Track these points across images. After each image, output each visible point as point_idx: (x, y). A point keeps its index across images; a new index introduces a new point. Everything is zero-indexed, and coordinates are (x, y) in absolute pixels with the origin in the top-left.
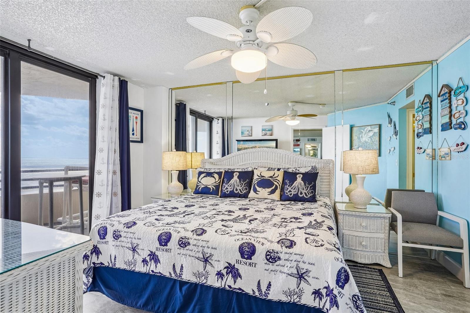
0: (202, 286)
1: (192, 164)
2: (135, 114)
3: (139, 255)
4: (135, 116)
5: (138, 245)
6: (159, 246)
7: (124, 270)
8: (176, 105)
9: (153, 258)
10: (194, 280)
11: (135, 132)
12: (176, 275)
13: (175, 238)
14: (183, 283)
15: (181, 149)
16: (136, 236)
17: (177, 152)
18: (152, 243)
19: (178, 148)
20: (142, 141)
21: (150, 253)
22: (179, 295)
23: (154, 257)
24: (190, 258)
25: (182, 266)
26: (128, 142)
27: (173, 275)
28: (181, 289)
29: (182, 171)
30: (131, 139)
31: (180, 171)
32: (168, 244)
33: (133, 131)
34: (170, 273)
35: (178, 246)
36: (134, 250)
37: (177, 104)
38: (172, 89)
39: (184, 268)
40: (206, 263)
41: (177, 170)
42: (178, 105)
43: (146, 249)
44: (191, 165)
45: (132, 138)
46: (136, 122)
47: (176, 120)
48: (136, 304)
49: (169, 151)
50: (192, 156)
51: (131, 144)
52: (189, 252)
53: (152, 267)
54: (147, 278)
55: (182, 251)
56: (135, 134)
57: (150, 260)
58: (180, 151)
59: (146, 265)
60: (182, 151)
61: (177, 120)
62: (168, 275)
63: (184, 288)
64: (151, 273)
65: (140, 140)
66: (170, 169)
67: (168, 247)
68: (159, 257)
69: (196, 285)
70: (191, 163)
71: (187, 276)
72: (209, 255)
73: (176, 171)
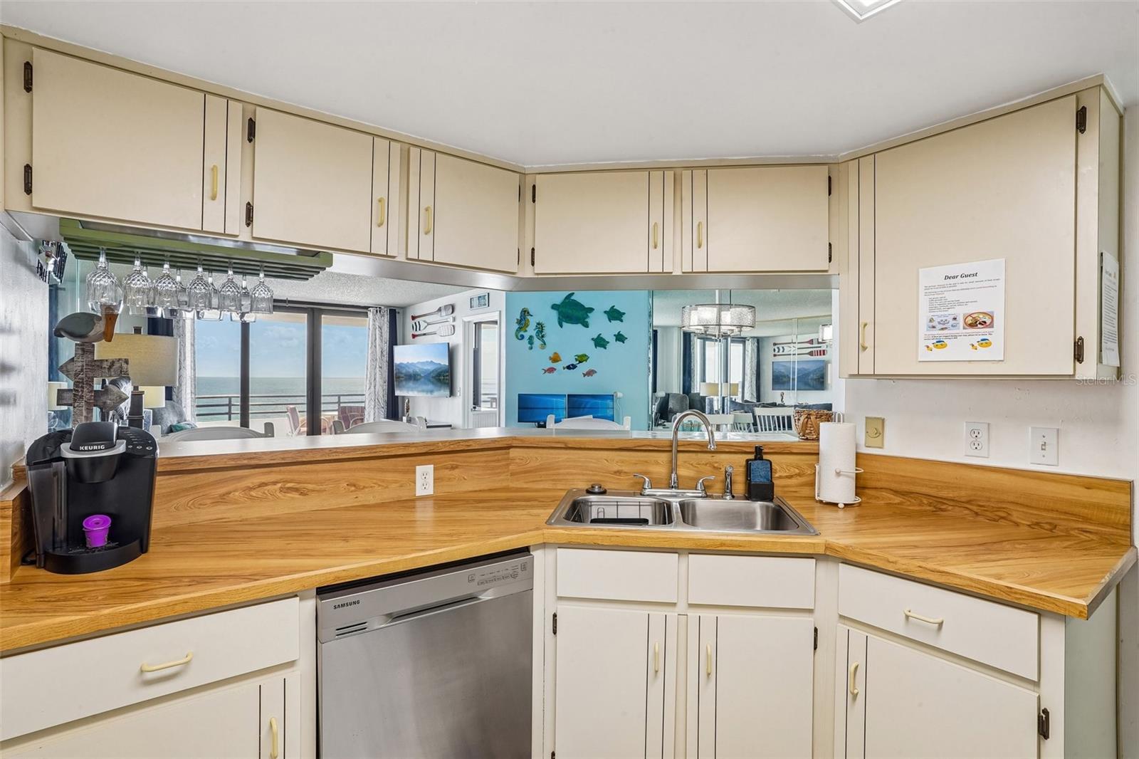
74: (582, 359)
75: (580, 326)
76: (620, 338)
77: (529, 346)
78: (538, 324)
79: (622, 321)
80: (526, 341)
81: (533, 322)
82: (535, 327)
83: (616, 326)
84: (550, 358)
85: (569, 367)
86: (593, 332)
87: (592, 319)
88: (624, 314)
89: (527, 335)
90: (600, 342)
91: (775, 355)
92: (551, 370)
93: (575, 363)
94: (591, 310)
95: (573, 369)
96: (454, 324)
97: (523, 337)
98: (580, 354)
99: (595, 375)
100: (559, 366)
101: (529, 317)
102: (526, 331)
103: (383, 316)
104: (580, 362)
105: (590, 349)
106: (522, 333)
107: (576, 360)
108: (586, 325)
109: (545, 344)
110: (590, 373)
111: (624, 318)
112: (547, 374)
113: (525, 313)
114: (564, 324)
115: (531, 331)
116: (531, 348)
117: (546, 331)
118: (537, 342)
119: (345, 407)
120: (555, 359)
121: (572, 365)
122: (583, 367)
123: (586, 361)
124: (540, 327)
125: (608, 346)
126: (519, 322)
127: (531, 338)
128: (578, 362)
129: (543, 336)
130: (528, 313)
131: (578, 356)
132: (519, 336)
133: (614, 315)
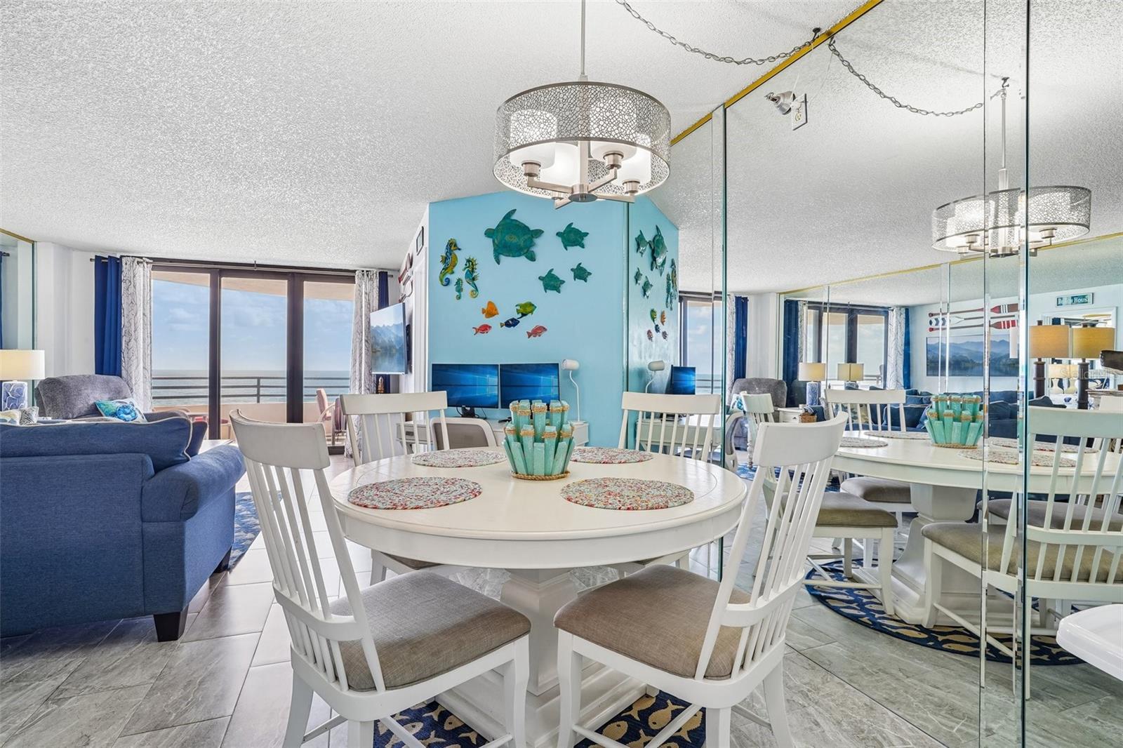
74: (526, 309)
75: (523, 259)
76: (581, 273)
77: (458, 294)
78: (469, 261)
79: (583, 247)
80: (452, 287)
81: (462, 258)
82: (464, 266)
83: (575, 256)
84: (484, 311)
85: (508, 324)
86: (541, 268)
87: (540, 246)
88: (586, 234)
89: (454, 278)
90: (551, 282)
91: (932, 330)
92: (485, 329)
93: (517, 316)
94: (539, 233)
95: (514, 325)
97: (448, 282)
98: (523, 302)
99: (544, 334)
100: (494, 322)
101: (457, 252)
102: (453, 273)
103: (371, 279)
104: (524, 315)
105: (536, 294)
106: (448, 276)
107: (518, 312)
108: (532, 258)
109: (477, 290)
110: (538, 331)
111: (586, 241)
112: (479, 334)
113: (452, 246)
114: (502, 258)
115: (460, 272)
116: (459, 298)
117: (479, 271)
118: (467, 287)
120: (491, 311)
121: (513, 320)
122: (527, 324)
123: (532, 312)
124: (471, 265)
125: (563, 287)
126: (445, 260)
127: (459, 282)
128: (520, 315)
129: (474, 279)
130: (455, 245)
131: (521, 306)
132: (444, 280)
133: (572, 237)
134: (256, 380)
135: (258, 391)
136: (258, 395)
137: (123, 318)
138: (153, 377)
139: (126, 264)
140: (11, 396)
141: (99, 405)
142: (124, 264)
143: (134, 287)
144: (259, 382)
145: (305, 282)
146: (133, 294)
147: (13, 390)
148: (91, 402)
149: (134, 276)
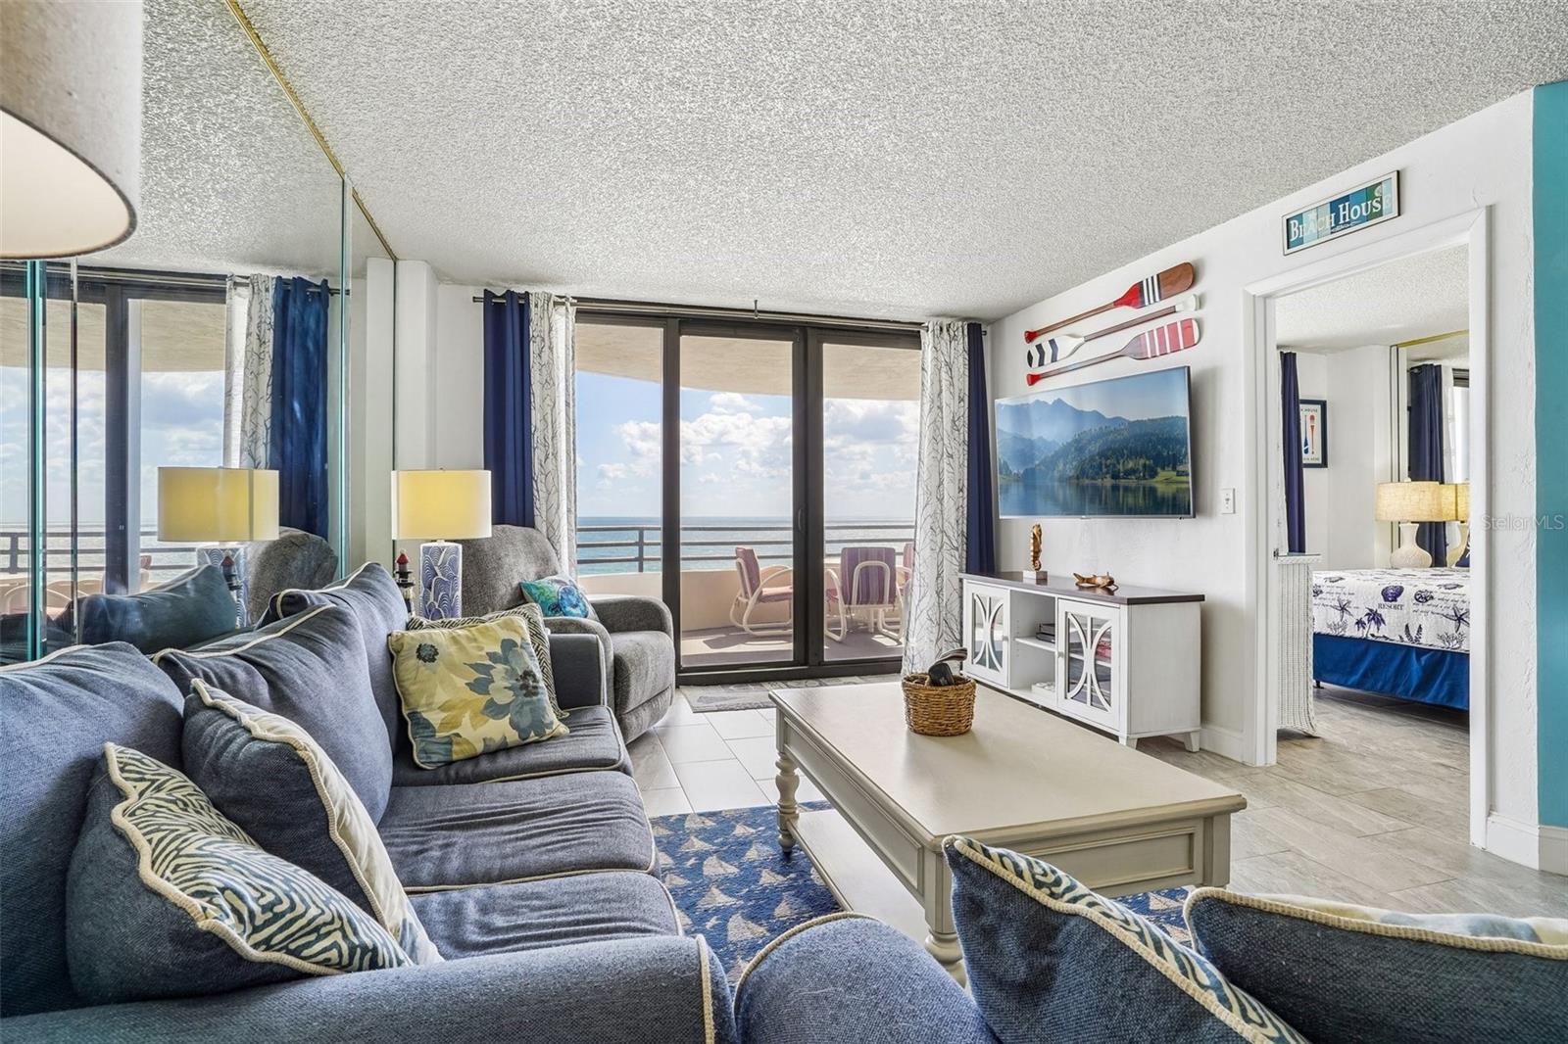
0: (1453, 654)
1: (1457, 510)
2: (1309, 410)
3: (1350, 614)
4: (1310, 414)
5: (1349, 602)
6: (1383, 602)
7: (1328, 635)
8: (1411, 371)
9: (1373, 618)
10: (1439, 645)
11: (1309, 446)
12: (1411, 639)
13: (1409, 592)
14: (1421, 652)
15: (1427, 476)
16: (1346, 590)
17: (1414, 483)
18: (1373, 598)
19: (1416, 473)
20: (1324, 464)
21: (1368, 611)
22: (1416, 667)
23: (1375, 617)
24: (1433, 616)
25: (1420, 627)
26: (1300, 466)
27: (1406, 639)
28: (1418, 659)
29: (1431, 523)
30: (1304, 462)
31: (1422, 524)
32: (1398, 599)
33: (1306, 444)
34: (1401, 637)
35: (1415, 601)
36: (1343, 609)
37: (1412, 369)
38: (1398, 346)
39: (1424, 631)
40: (1459, 622)
41: (1416, 520)
42: (1416, 371)
43: (1362, 606)
44: (1454, 512)
45: (1306, 458)
46: (1312, 427)
47: (1409, 409)
48: (1346, 681)
49: (1392, 481)
50: (1456, 493)
51: (1305, 470)
52: (1431, 609)
53: (1371, 631)
54: (1363, 647)
55: (1421, 607)
56: (1310, 451)
57: (1369, 621)
58: (1424, 480)
59: (1361, 629)
60: (1431, 480)
61: (1415, 409)
62: (1396, 640)
63: (1423, 659)
64: (1370, 638)
65: (1320, 462)
66: (1397, 519)
67: (1397, 603)
68: (1383, 617)
69: (1444, 653)
70: (1454, 508)
71: (1429, 640)
72: (1464, 611)
73: (1413, 522)
91: (1034, 379)
96: (1199, 314)
103: (953, 338)
119: (857, 548)
134: (637, 532)
135: (641, 551)
136: (640, 559)
137: (533, 412)
138: (578, 527)
139: (536, 306)
140: (440, 576)
141: (526, 588)
142: (532, 306)
143: (551, 348)
144: (641, 536)
145: (825, 345)
146: (550, 364)
147: (444, 563)
148: (515, 583)
149: (550, 330)
